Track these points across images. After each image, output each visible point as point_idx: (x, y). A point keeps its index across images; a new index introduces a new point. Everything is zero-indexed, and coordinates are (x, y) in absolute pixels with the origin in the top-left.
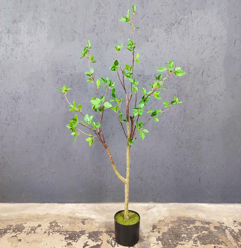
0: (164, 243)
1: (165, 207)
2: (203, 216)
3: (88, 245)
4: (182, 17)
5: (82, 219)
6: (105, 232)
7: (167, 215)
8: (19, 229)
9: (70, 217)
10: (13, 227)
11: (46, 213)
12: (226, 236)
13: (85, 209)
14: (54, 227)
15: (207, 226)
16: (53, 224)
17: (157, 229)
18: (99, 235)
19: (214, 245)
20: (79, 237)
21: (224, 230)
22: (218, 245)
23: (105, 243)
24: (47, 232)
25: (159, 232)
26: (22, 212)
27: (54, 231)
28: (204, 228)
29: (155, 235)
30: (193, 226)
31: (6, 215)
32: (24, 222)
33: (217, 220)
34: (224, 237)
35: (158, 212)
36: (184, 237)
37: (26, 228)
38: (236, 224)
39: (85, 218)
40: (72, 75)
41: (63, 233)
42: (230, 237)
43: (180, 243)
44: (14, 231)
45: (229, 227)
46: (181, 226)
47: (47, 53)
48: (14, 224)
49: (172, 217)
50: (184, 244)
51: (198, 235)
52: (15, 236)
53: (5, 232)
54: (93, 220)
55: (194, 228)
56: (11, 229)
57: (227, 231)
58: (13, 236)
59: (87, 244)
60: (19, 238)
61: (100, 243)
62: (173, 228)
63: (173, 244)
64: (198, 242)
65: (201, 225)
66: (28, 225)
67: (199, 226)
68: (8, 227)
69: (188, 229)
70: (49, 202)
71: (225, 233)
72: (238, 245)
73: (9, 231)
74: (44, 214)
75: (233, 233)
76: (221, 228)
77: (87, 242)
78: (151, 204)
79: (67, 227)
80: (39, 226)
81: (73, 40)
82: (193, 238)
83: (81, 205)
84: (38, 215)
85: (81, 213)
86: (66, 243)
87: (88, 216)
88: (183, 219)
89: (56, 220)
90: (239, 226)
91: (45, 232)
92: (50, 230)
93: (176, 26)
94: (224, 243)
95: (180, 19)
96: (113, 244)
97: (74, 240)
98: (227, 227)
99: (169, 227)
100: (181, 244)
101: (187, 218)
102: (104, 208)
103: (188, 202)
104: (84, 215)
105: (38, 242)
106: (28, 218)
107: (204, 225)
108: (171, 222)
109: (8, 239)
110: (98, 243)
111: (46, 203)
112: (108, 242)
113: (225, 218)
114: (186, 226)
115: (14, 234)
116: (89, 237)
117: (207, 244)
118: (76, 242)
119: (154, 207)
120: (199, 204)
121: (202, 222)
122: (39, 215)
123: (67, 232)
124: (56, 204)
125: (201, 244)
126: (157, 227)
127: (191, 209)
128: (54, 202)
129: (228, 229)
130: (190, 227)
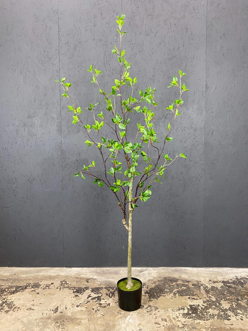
0: (150, 295)
1: (155, 270)
2: (185, 276)
3: (91, 297)
4: (168, 113)
5: (86, 279)
6: (104, 288)
7: (156, 276)
8: (37, 286)
9: (77, 278)
10: (31, 284)
11: (57, 274)
12: (200, 291)
13: (88, 271)
14: (64, 284)
15: (187, 283)
16: (63, 282)
17: (146, 286)
18: (100, 290)
19: (189, 296)
20: (84, 291)
21: (200, 287)
22: (192, 297)
23: (104, 295)
24: (59, 288)
25: (148, 288)
26: (36, 274)
27: (64, 287)
28: (183, 285)
29: (144, 290)
30: (176, 284)
31: (24, 276)
32: (39, 281)
33: (196, 280)
34: (198, 291)
35: (149, 274)
36: (167, 291)
37: (42, 286)
38: (210, 282)
39: (89, 278)
40: (77, 161)
41: (71, 288)
42: (203, 291)
43: (162, 295)
44: (32, 287)
45: (204, 285)
46: (166, 284)
47: (57, 143)
48: (32, 282)
49: (160, 277)
50: (166, 296)
51: (178, 290)
52: (34, 291)
53: (26, 288)
54: (95, 279)
55: (176, 285)
56: (30, 286)
57: (202, 287)
58: (32, 291)
59: (91, 295)
60: (37, 292)
61: (100, 295)
62: (159, 285)
63: (157, 296)
64: (177, 295)
65: (182, 283)
66: (43, 283)
67: (180, 284)
68: (27, 284)
69: (171, 286)
70: (58, 267)
71: (200, 288)
72: (208, 296)
73: (28, 287)
74: (56, 275)
75: (207, 288)
76: (197, 285)
77: (90, 294)
78: (144, 268)
79: (74, 284)
80: (52, 284)
81: (78, 132)
82: (174, 292)
83: (85, 268)
84: (50, 276)
85: (86, 275)
86: (74, 295)
87: (91, 277)
88: (169, 279)
89: (65, 280)
90: (212, 284)
91: (57, 288)
92: (61, 287)
93: (163, 120)
94: (197, 295)
95: (166, 114)
96: (111, 296)
97: (80, 293)
98: (202, 285)
99: (156, 285)
100: (164, 296)
101: (172, 278)
102: (104, 271)
103: (175, 266)
104: (88, 276)
105: (53, 295)
106: (43, 278)
107: (185, 283)
108: (158, 281)
109: (29, 293)
110: (98, 295)
111: (56, 267)
112: (107, 295)
113: (203, 278)
114: (170, 284)
115: (32, 289)
116: (92, 291)
117: (184, 296)
118: (82, 294)
119: (146, 270)
120: (184, 268)
121: (183, 281)
122: (52, 276)
123: (74, 288)
124: (65, 268)
125: (179, 296)
126: (147, 284)
127: (176, 271)
128: (63, 267)
129: (203, 285)
130: (173, 284)
